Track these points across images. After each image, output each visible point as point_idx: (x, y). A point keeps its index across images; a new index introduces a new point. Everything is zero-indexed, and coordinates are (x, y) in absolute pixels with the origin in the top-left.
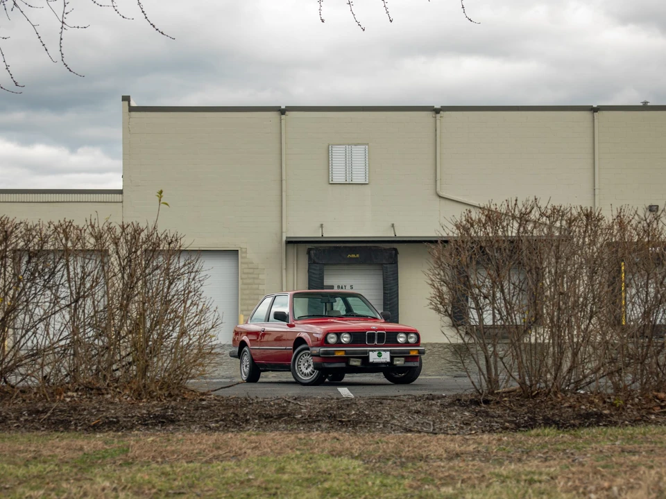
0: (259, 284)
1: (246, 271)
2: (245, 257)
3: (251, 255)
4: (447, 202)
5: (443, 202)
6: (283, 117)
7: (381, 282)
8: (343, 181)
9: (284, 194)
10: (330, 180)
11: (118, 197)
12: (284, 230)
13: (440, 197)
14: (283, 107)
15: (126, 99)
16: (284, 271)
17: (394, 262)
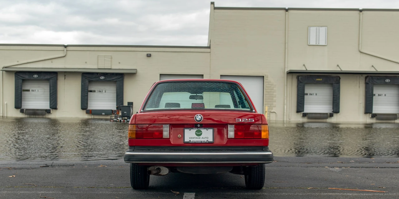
0: (273, 92)
1: (268, 86)
2: (267, 80)
3: (270, 79)
4: (364, 55)
5: (362, 54)
6: (287, 13)
7: (332, 92)
8: (315, 44)
9: (286, 50)
10: (309, 43)
11: (208, 50)
12: (286, 67)
13: (361, 52)
14: (287, 8)
15: (213, 3)
16: (286, 87)
17: (338, 83)
